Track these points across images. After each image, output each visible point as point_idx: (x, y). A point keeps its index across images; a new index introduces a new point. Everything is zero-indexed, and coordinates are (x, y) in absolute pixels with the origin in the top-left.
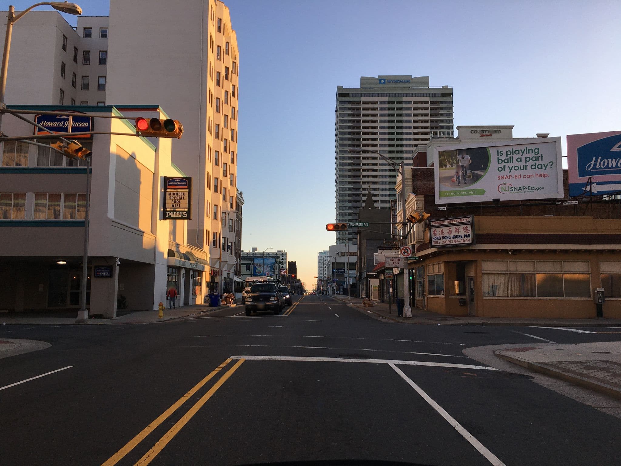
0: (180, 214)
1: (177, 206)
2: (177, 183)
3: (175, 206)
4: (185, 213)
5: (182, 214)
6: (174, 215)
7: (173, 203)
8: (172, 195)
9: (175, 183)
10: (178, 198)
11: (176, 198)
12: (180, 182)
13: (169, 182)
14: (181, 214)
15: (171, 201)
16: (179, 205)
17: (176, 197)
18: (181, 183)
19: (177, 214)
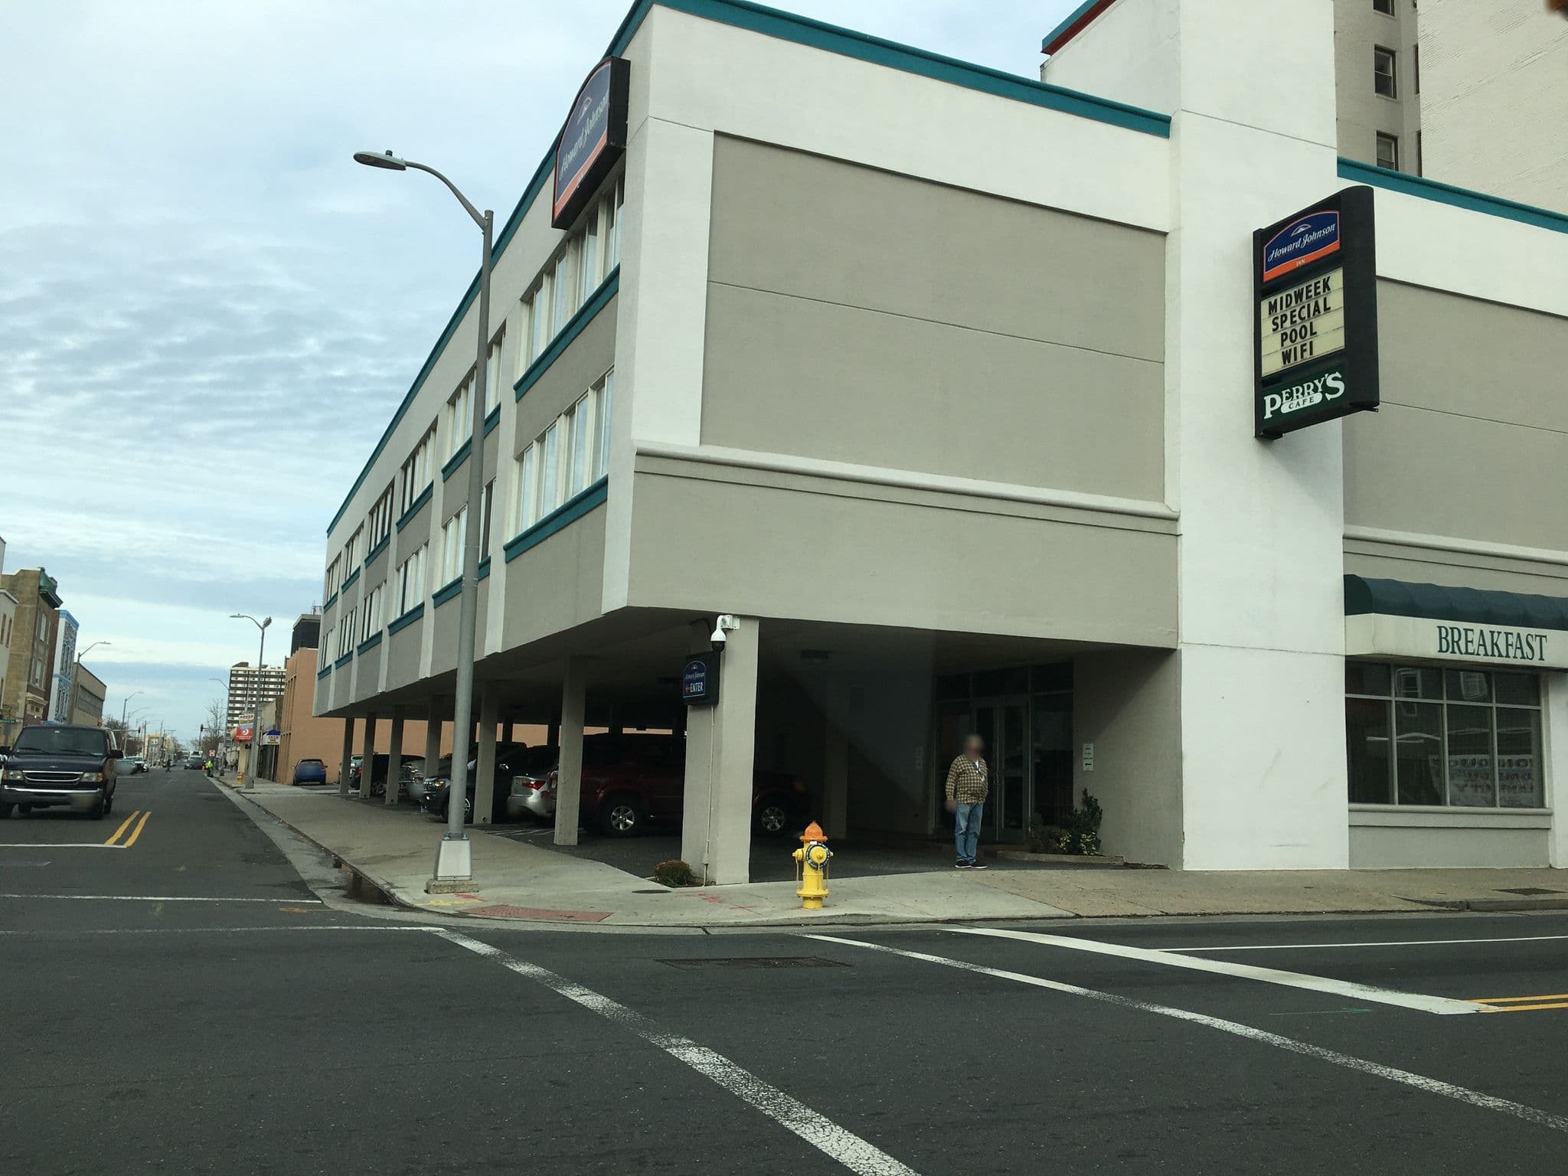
0: (1315, 390)
1: (1303, 351)
2: (1297, 245)
3: (1295, 359)
4: (1335, 379)
5: (1324, 385)
6: (1295, 402)
7: (1288, 342)
8: (1281, 308)
9: (1290, 248)
10: (1304, 313)
11: (1297, 318)
12: (1309, 232)
13: (1269, 253)
14: (1320, 390)
15: (1278, 336)
16: (1308, 347)
17: (1297, 313)
18: (1315, 236)
19: (1303, 394)
